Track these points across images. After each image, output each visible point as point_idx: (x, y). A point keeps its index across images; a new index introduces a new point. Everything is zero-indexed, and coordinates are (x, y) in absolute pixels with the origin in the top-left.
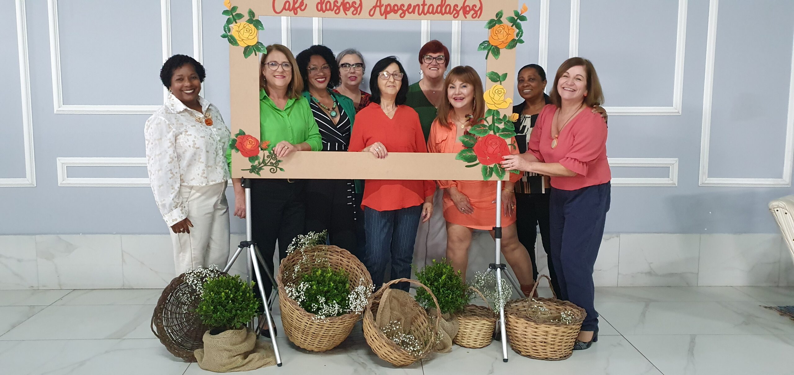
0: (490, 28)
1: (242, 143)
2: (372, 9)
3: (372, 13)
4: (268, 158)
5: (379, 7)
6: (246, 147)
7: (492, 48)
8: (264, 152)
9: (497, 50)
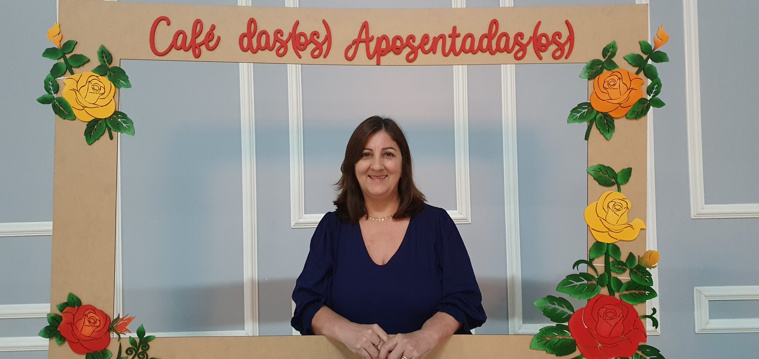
0: (591, 77)
1: (72, 324)
2: (352, 47)
3: (350, 53)
4: (128, 355)
5: (365, 42)
6: (81, 331)
7: (597, 116)
8: (121, 340)
9: (608, 122)
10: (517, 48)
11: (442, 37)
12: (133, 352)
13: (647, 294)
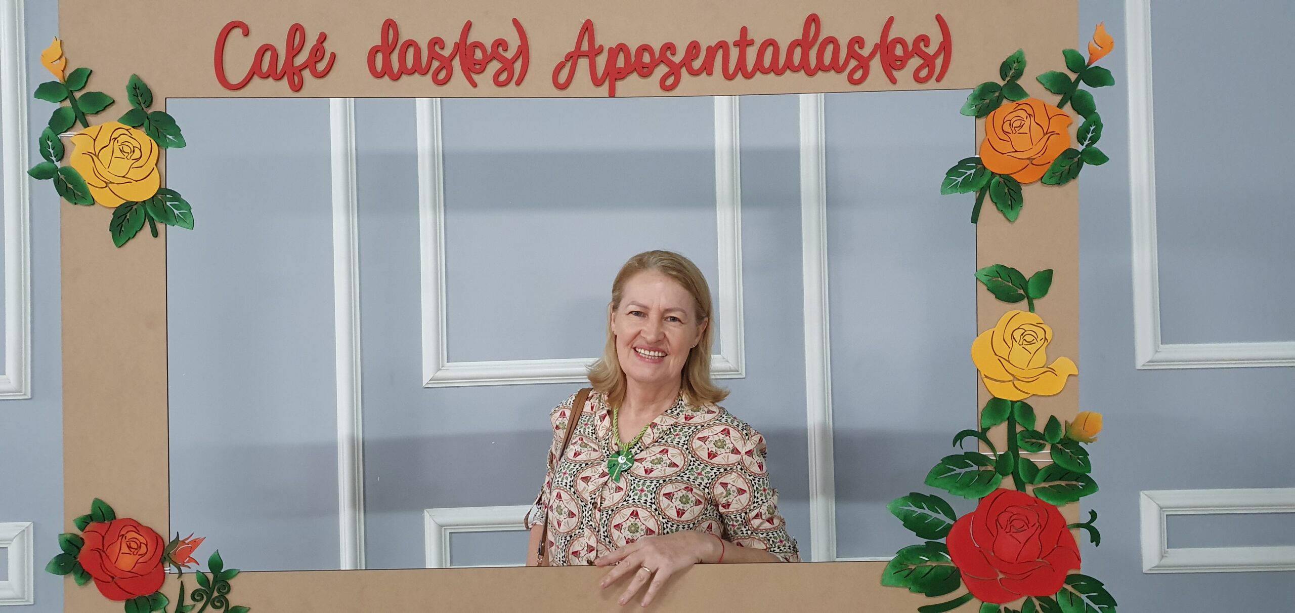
0: (981, 113)
1: (101, 551)
2: (565, 65)
3: (563, 77)
4: (196, 603)
5: (588, 56)
6: (115, 563)
7: (993, 182)
8: (185, 578)
9: (1010, 191)
10: (853, 63)
11: (723, 45)
12: (203, 598)
13: (1080, 487)
